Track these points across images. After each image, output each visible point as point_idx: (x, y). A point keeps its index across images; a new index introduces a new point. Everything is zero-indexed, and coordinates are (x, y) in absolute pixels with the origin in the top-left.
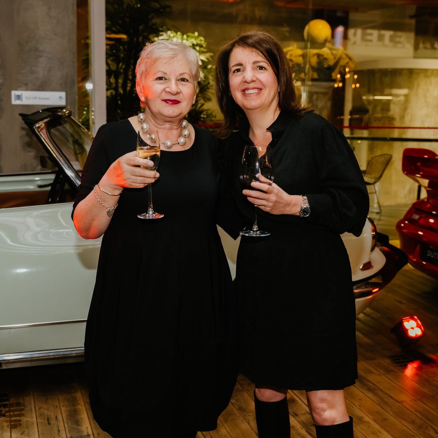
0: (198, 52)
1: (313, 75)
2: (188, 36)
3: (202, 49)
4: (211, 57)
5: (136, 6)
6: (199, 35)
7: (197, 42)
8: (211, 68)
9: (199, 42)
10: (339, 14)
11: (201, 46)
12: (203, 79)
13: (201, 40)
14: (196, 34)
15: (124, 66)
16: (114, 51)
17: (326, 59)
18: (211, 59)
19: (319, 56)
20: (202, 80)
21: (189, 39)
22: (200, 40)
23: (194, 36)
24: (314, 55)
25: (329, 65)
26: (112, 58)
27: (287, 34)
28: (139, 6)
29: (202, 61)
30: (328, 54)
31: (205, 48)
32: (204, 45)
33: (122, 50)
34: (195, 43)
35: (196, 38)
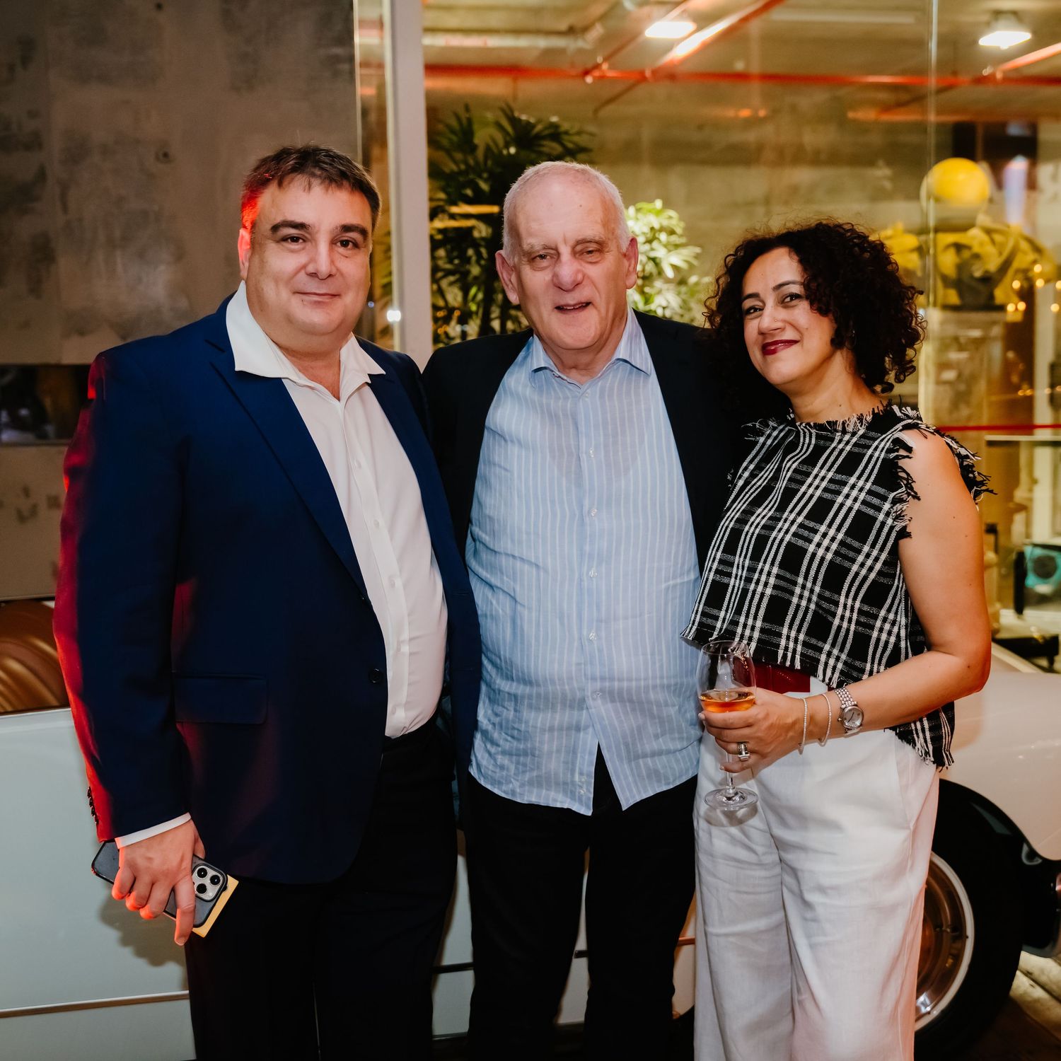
0: (665, 246)
1: (945, 296)
2: (638, 210)
3: (674, 239)
4: (697, 257)
5: (505, 152)
6: (667, 205)
7: (661, 224)
8: (697, 284)
9: (665, 223)
10: (1014, 130)
11: (672, 232)
12: (679, 311)
13: (672, 218)
14: (658, 204)
15: (480, 296)
16: (456, 261)
17: (977, 256)
18: (695, 262)
19: (958, 247)
20: (676, 313)
21: (640, 215)
22: (667, 217)
23: (654, 209)
24: (948, 247)
25: (987, 272)
26: (452, 278)
27: (888, 185)
28: (513, 150)
29: (675, 268)
30: (981, 244)
31: (681, 236)
32: (679, 230)
33: (474, 259)
34: (657, 226)
35: (658, 213)
